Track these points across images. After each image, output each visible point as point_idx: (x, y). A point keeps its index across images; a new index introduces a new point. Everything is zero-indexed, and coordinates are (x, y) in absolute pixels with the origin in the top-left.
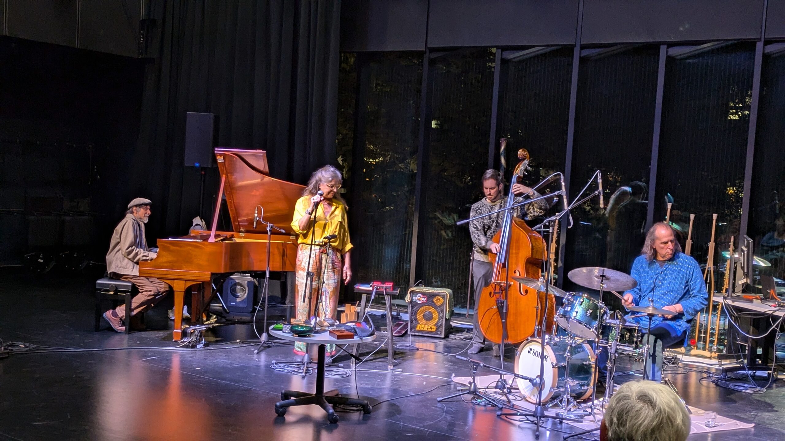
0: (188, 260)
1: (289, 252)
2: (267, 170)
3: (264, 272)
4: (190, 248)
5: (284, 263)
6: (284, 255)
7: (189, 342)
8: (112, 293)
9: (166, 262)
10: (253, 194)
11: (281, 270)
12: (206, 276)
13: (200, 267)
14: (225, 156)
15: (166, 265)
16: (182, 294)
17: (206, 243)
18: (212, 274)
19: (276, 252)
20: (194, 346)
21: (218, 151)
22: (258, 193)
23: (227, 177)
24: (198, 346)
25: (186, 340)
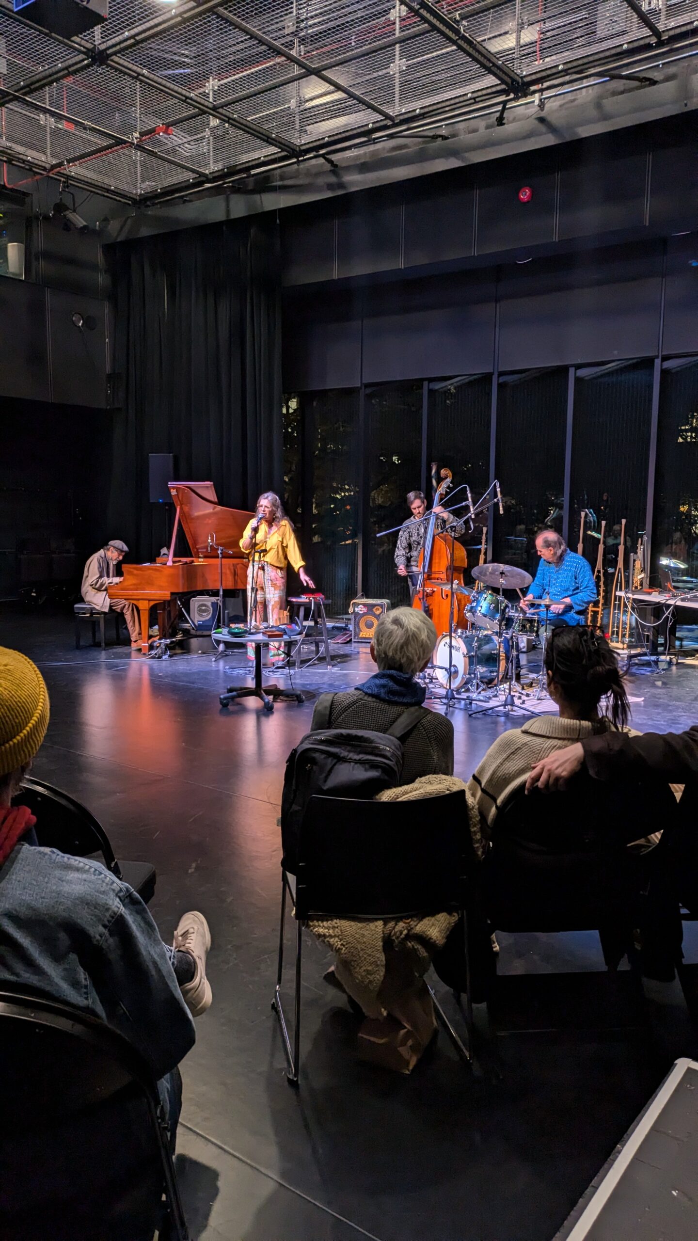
0: (150, 583)
1: (239, 572)
2: (216, 500)
3: (218, 591)
4: (151, 571)
5: (235, 582)
6: (235, 574)
7: (156, 654)
8: (88, 615)
9: (131, 585)
10: (205, 522)
11: (233, 588)
12: (165, 595)
13: (161, 588)
14: (178, 489)
15: (131, 587)
16: (147, 612)
17: (164, 566)
18: (172, 594)
19: (228, 572)
20: (160, 657)
21: (171, 484)
22: (210, 522)
23: (181, 509)
24: (164, 657)
25: (153, 652)
